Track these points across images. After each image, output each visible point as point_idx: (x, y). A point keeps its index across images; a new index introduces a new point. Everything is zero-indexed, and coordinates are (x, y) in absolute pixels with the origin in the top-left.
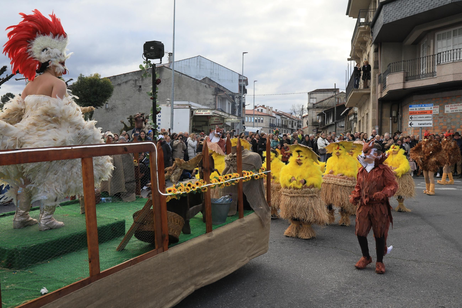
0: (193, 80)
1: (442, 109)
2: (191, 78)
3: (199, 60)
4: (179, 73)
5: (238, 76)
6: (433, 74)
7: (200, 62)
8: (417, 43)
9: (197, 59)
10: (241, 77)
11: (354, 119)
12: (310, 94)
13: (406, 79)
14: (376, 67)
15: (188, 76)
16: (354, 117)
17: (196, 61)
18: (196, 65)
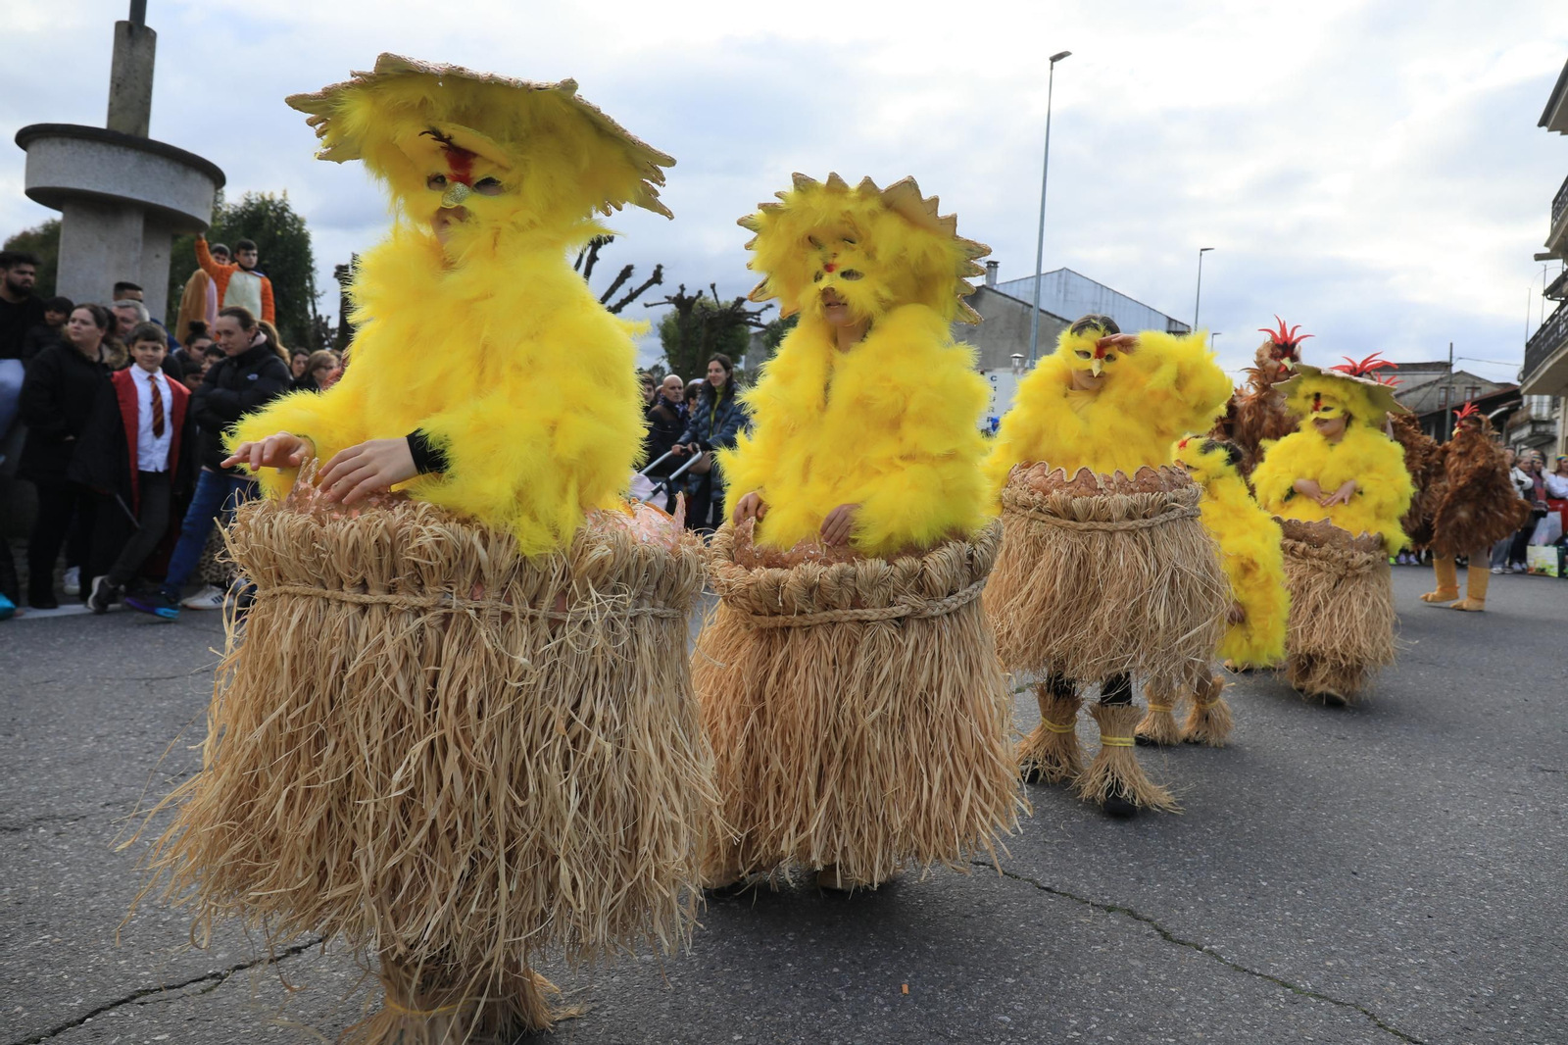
0: (1059, 321)
2: (1054, 316)
3: (1063, 278)
4: (1021, 305)
5: (1165, 321)
7: (1066, 284)
9: (1060, 276)
10: (1173, 324)
11: (1530, 436)
15: (1047, 313)
16: (1533, 430)
17: (1056, 282)
18: (1054, 291)
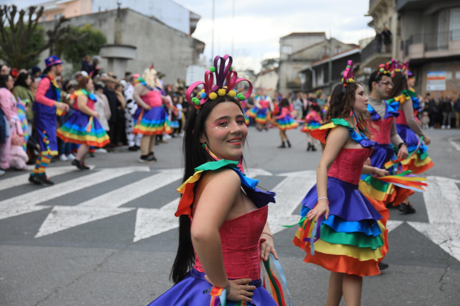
1: (454, 76)
6: (446, 47)
8: (436, 14)
12: (283, 39)
13: (426, 49)
14: (399, 34)
